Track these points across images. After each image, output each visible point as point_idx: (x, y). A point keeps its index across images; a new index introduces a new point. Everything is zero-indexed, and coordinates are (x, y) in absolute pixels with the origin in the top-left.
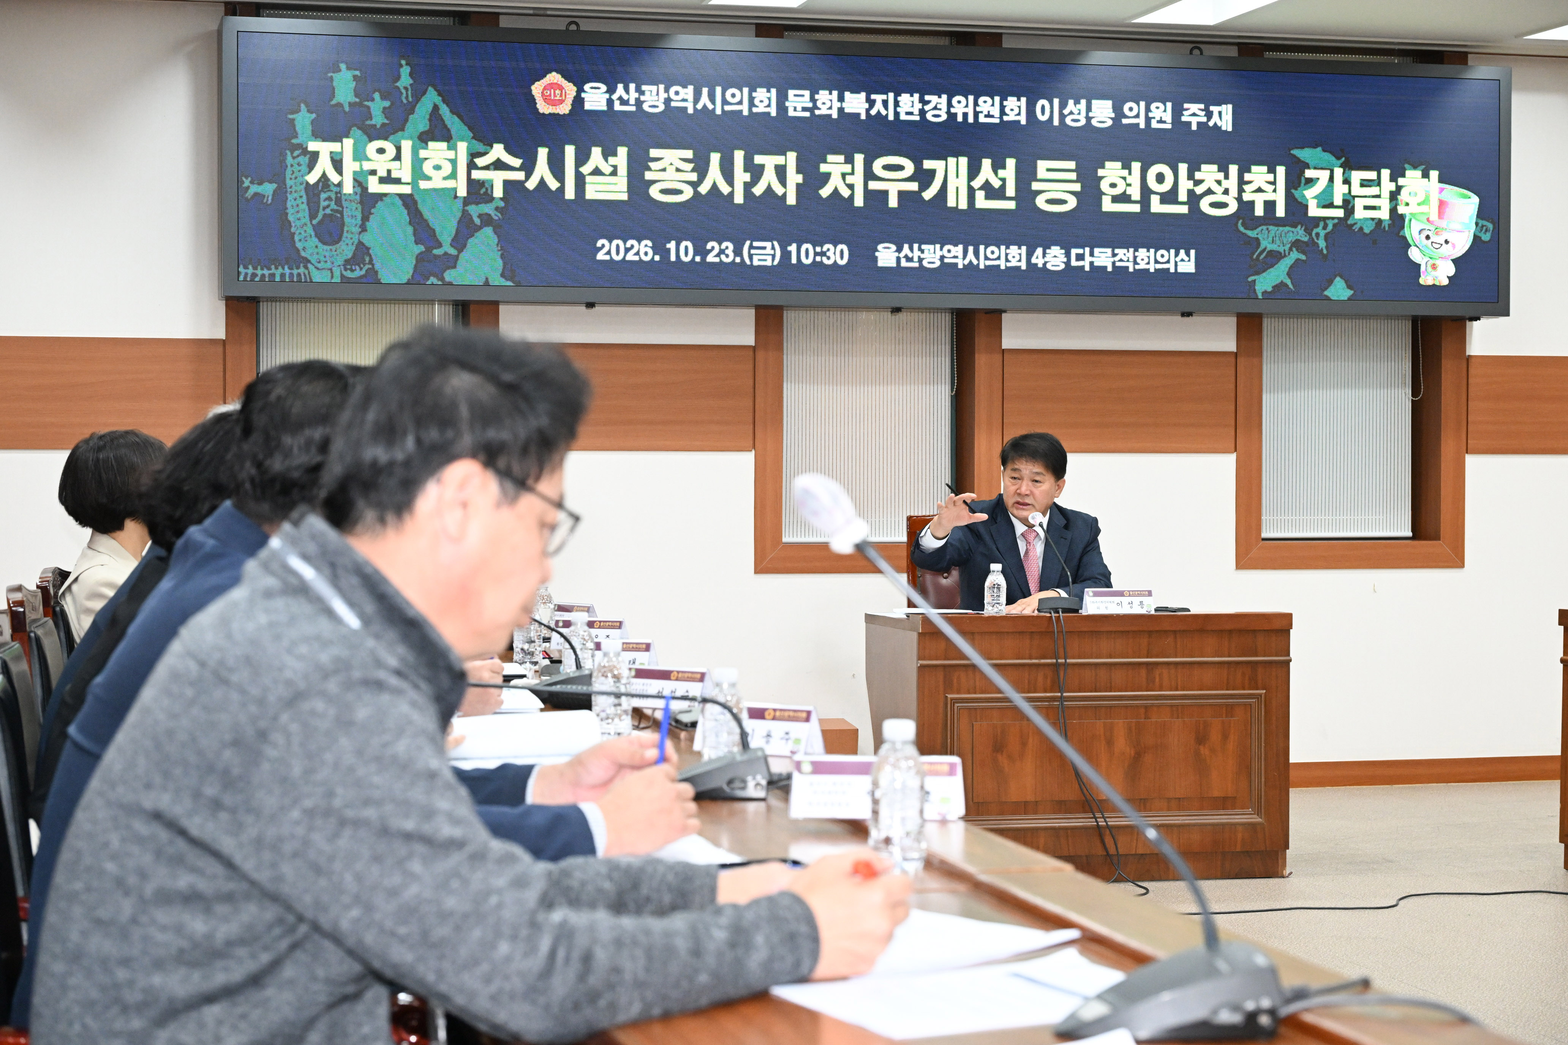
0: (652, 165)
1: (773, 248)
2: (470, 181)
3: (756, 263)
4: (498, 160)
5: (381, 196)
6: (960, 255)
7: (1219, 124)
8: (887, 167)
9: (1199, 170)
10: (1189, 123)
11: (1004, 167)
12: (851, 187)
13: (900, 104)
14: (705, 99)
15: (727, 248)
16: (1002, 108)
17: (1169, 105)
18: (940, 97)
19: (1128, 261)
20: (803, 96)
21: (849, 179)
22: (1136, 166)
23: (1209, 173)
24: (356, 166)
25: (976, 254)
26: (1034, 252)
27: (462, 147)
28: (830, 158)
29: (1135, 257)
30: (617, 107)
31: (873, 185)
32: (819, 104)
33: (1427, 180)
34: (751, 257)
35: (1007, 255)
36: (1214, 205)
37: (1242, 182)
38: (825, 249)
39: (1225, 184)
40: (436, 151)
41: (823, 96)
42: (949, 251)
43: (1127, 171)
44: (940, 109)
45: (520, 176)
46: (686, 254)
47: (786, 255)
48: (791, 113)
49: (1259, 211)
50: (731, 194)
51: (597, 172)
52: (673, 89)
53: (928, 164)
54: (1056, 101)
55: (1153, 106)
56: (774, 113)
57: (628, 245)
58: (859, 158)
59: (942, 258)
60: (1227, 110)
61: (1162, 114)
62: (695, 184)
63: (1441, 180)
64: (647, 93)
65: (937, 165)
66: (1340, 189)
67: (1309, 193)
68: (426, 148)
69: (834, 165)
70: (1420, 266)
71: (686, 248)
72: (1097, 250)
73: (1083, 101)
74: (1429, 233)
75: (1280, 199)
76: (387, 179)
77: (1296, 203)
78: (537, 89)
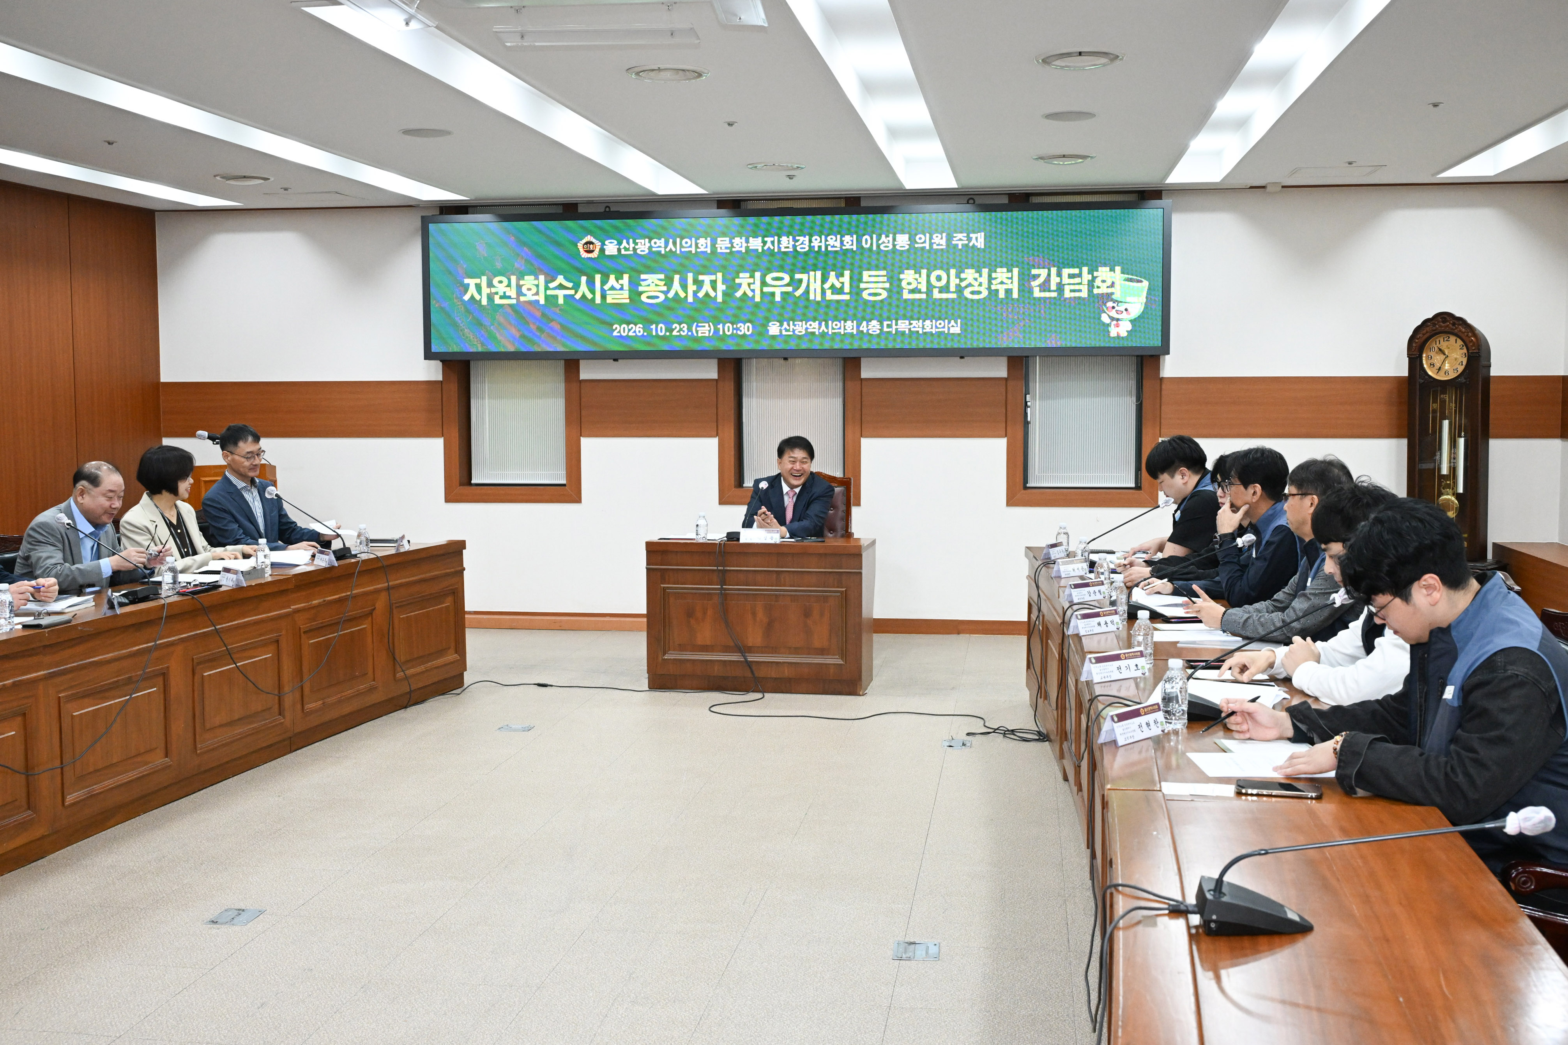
0: (641, 283)
1: (709, 326)
2: (547, 297)
3: (700, 335)
4: (560, 284)
5: (501, 306)
6: (817, 327)
7: (976, 244)
8: (774, 279)
9: (963, 272)
10: (957, 245)
11: (843, 276)
12: (753, 291)
13: (782, 242)
14: (671, 246)
15: (684, 327)
16: (842, 242)
17: (944, 235)
18: (805, 237)
19: (919, 327)
20: (725, 241)
21: (752, 287)
22: (924, 272)
23: (969, 274)
24: (488, 291)
25: (827, 327)
26: (861, 324)
27: (542, 278)
28: (742, 275)
29: (923, 325)
30: (623, 252)
31: (766, 289)
32: (735, 245)
33: (1113, 272)
34: (697, 332)
35: (845, 326)
36: (973, 293)
37: (990, 279)
38: (738, 326)
39: (980, 280)
40: (529, 281)
41: (737, 241)
42: (811, 325)
43: (918, 275)
44: (805, 244)
45: (572, 292)
46: (661, 331)
47: (717, 330)
48: (719, 250)
49: (1002, 295)
50: (686, 297)
51: (613, 288)
52: (653, 242)
53: (798, 276)
54: (874, 236)
55: (934, 236)
56: (709, 251)
57: (630, 328)
58: (758, 275)
59: (807, 329)
60: (981, 236)
61: (940, 241)
62: (666, 293)
63: (1123, 272)
64: (639, 244)
65: (804, 277)
66: (1054, 280)
67: (1034, 284)
68: (523, 279)
69: (743, 279)
70: (1109, 325)
71: (661, 328)
72: (899, 322)
73: (891, 236)
74: (1115, 305)
75: (1015, 287)
76: (504, 297)
77: (1025, 290)
78: (580, 245)
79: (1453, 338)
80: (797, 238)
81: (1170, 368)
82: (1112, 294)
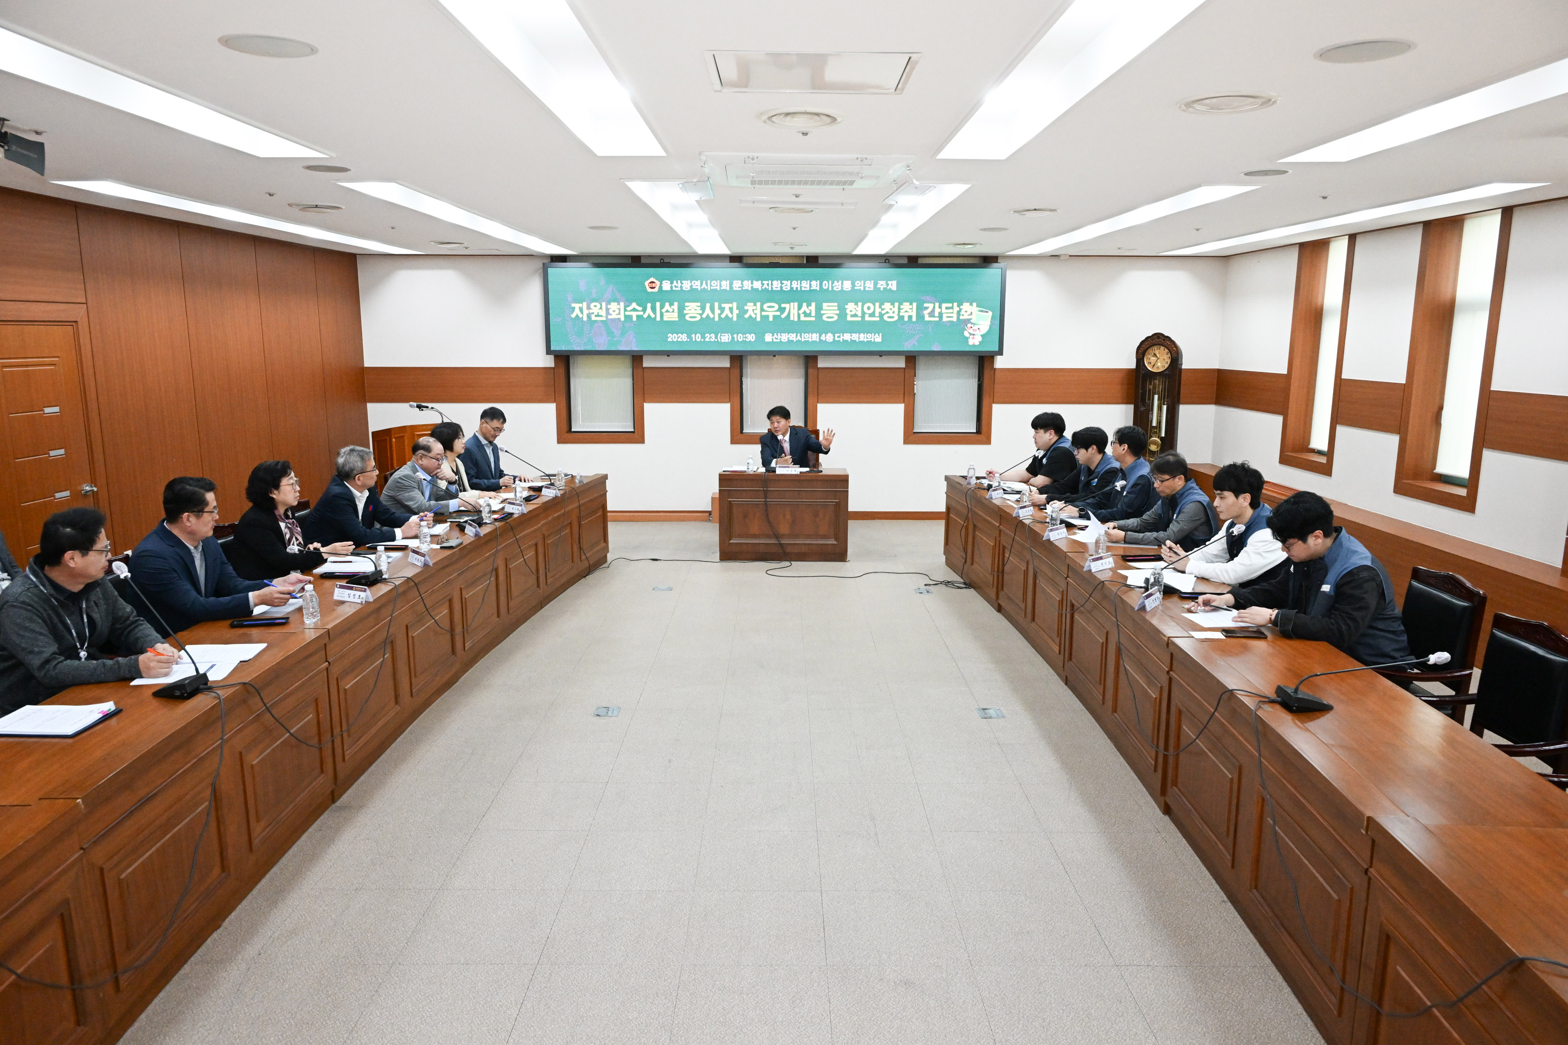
0: (686, 308)
1: (728, 336)
2: (626, 316)
3: (722, 341)
4: (634, 308)
5: (596, 321)
6: (795, 337)
7: (891, 288)
8: (769, 307)
9: (884, 305)
10: (880, 288)
12: (755, 314)
13: (773, 284)
14: (704, 285)
15: (712, 336)
16: (810, 285)
17: (872, 282)
18: (788, 281)
19: (856, 338)
20: (739, 283)
21: (755, 312)
22: (860, 304)
23: (887, 306)
24: (587, 311)
25: (801, 337)
26: (822, 335)
27: (622, 304)
28: (748, 304)
29: (859, 337)
30: (674, 288)
31: (763, 313)
32: (744, 285)
33: (972, 306)
34: (721, 339)
35: (812, 337)
36: (889, 317)
37: (899, 309)
38: (746, 336)
39: (893, 309)
40: (614, 306)
41: (745, 283)
42: (791, 336)
43: (856, 306)
44: (788, 286)
45: (641, 313)
46: (698, 339)
47: (733, 338)
48: (734, 289)
49: (906, 319)
50: (714, 318)
51: (667, 311)
52: (693, 282)
53: (783, 305)
54: (830, 282)
55: (866, 283)
56: (728, 289)
57: (678, 336)
58: (758, 304)
59: (788, 338)
60: (894, 283)
61: (870, 285)
62: (701, 315)
63: (977, 306)
64: (684, 284)
65: (787, 306)
66: (937, 310)
67: (926, 312)
68: (610, 304)
69: (750, 306)
70: (969, 338)
71: (698, 336)
72: (845, 334)
73: (840, 282)
74: (972, 326)
75: (914, 314)
76: (598, 316)
77: (920, 316)
78: (647, 283)
79: (1162, 348)
81: (1000, 363)
82: (971, 319)
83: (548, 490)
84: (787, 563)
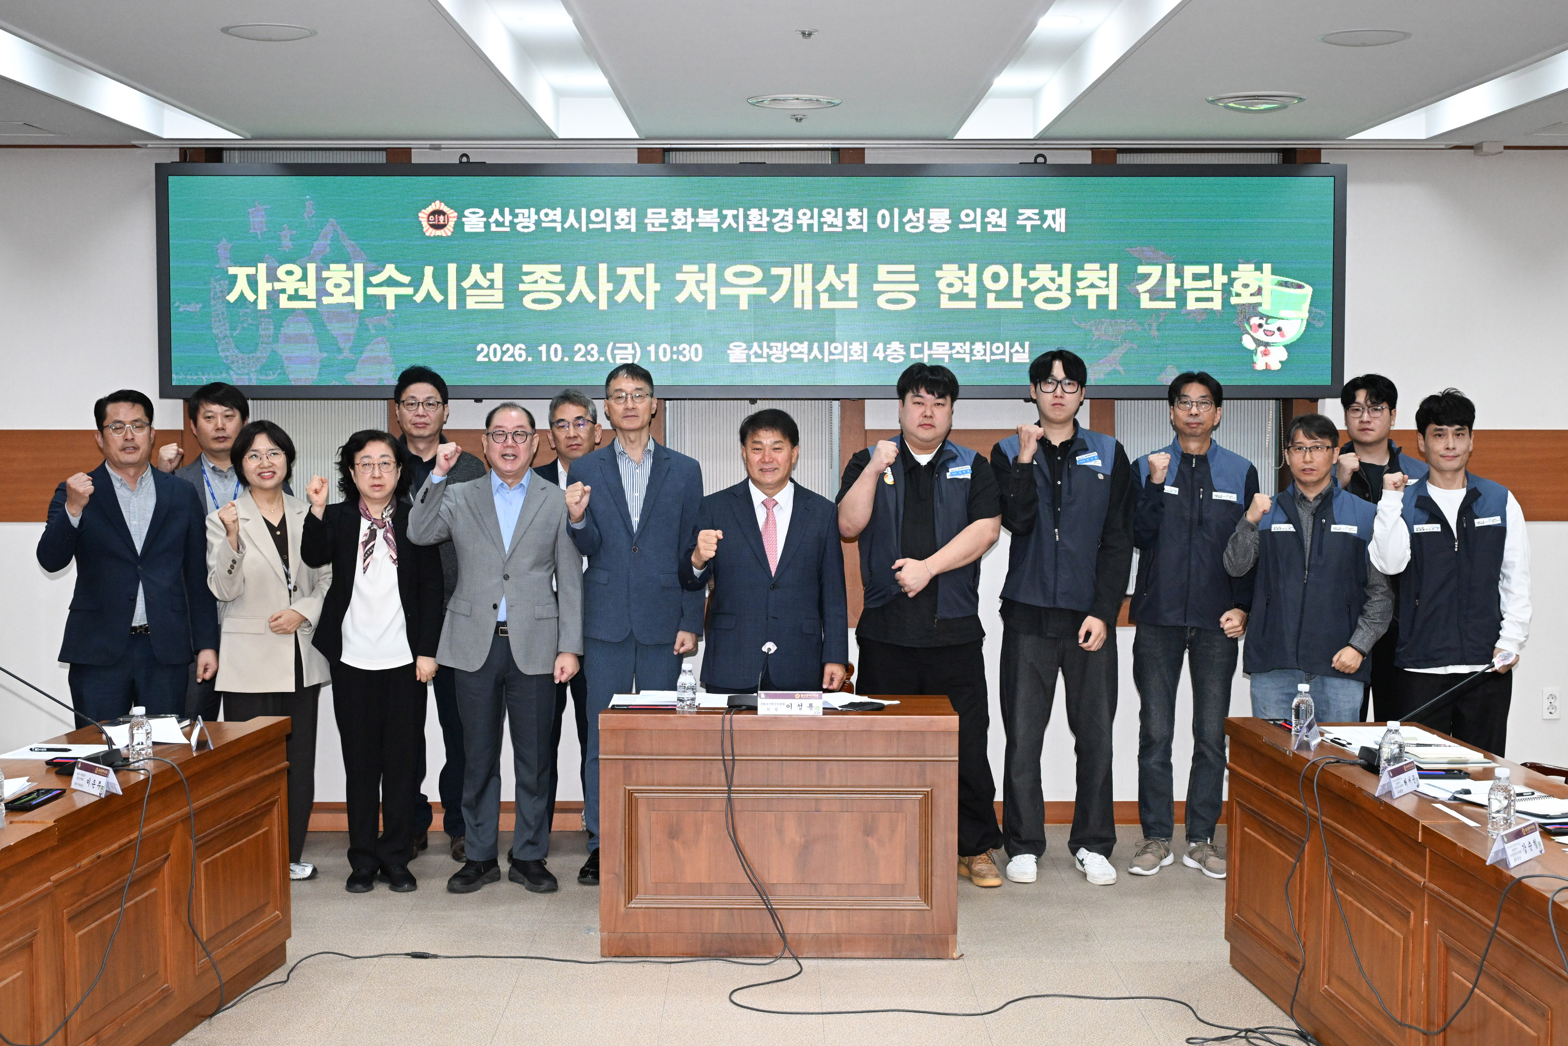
0: (524, 278)
1: (634, 348)
2: (367, 298)
4: (390, 278)
5: (290, 311)
6: (806, 350)
7: (1053, 226)
8: (737, 275)
9: (1034, 269)
10: (1025, 226)
11: (846, 271)
12: (704, 293)
13: (750, 218)
14: (571, 219)
15: (592, 349)
16: (845, 218)
17: (1004, 211)
18: (787, 210)
19: (965, 353)
20: (660, 213)
21: (703, 286)
22: (973, 268)
23: (1043, 272)
24: (269, 287)
25: (821, 350)
26: (875, 347)
27: (359, 268)
28: (686, 268)
29: (972, 350)
30: (494, 228)
31: (725, 291)
32: (675, 220)
33: (1260, 272)
34: (614, 357)
35: (849, 350)
36: (1047, 300)
37: (1075, 280)
38: (681, 348)
39: (1059, 281)
40: (337, 272)
41: (678, 213)
42: (795, 348)
43: (963, 272)
44: (787, 221)
45: (409, 291)
46: (556, 356)
47: (645, 354)
48: (650, 228)
49: (1092, 305)
50: (597, 301)
51: (476, 286)
52: (543, 212)
53: (775, 271)
54: (896, 211)
55: (989, 213)
56: (634, 230)
57: (504, 349)
58: (712, 268)
59: (789, 353)
60: (1060, 214)
61: (997, 219)
62: (563, 294)
63: (1274, 272)
64: (520, 216)
65: (786, 272)
66: (1172, 283)
67: (1142, 288)
68: (328, 269)
69: (689, 274)
70: (1254, 352)
71: (556, 350)
72: (935, 344)
73: (922, 210)
74: (1263, 322)
75: (1112, 293)
76: (296, 296)
77: (1128, 297)
78: (423, 216)
80: (775, 211)
82: (1260, 304)
83: (88, 775)
84: (788, 966)
